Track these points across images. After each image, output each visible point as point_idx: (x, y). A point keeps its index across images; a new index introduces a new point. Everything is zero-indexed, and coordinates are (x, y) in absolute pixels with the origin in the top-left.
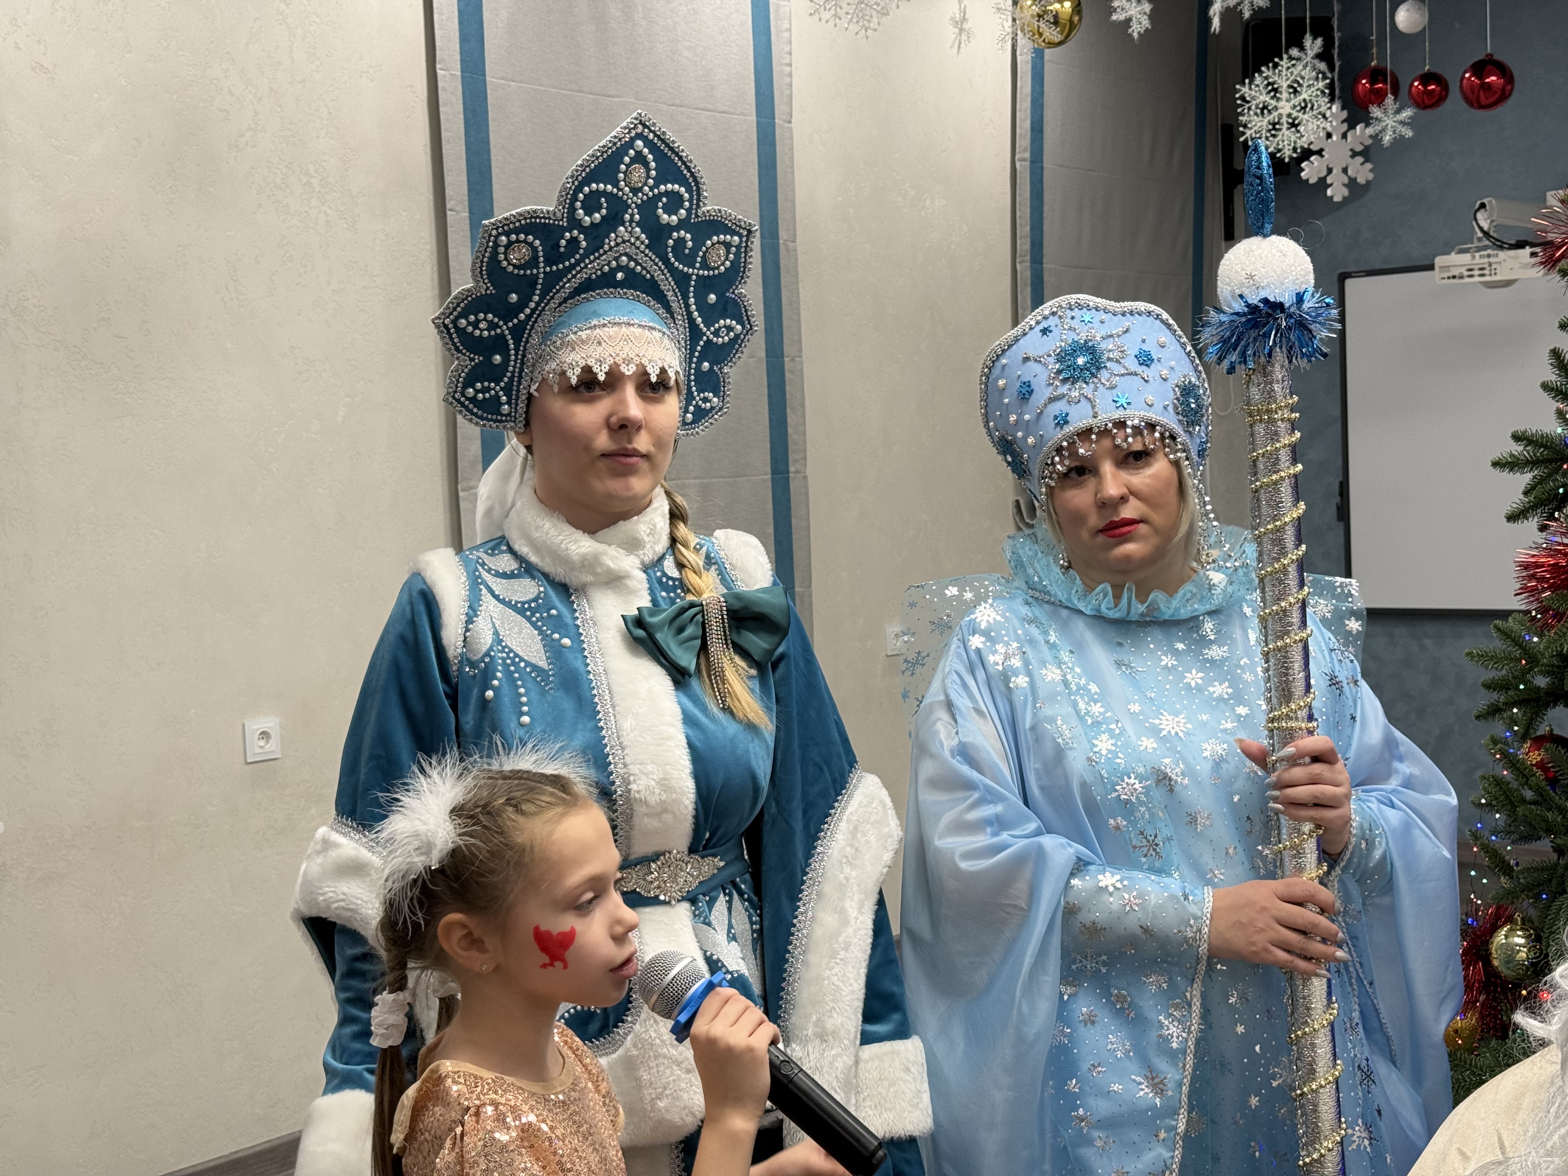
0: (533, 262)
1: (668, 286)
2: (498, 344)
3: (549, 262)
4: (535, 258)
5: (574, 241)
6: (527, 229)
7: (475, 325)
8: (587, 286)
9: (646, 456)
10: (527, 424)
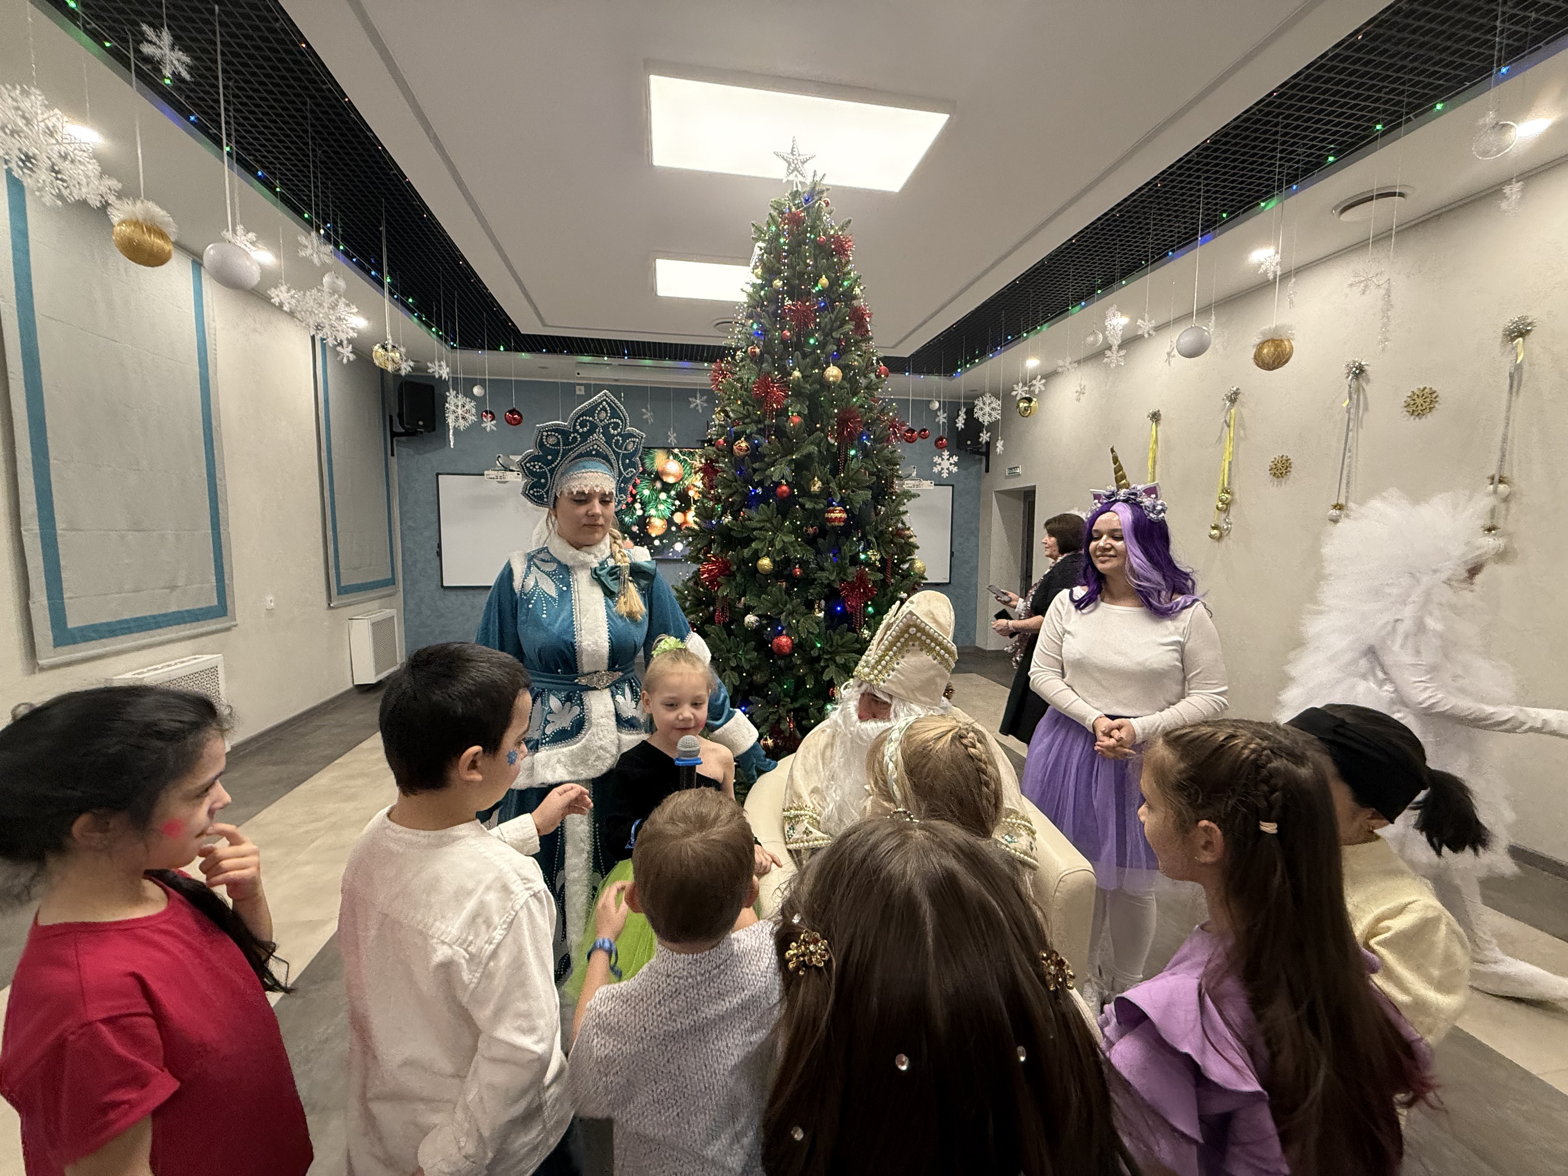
0: (558, 444)
1: (613, 457)
2: (543, 475)
3: (564, 445)
4: (559, 442)
5: (575, 438)
6: (555, 431)
7: (534, 466)
8: (580, 456)
9: (602, 526)
10: (554, 507)
